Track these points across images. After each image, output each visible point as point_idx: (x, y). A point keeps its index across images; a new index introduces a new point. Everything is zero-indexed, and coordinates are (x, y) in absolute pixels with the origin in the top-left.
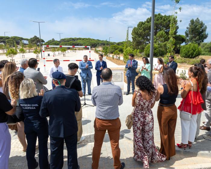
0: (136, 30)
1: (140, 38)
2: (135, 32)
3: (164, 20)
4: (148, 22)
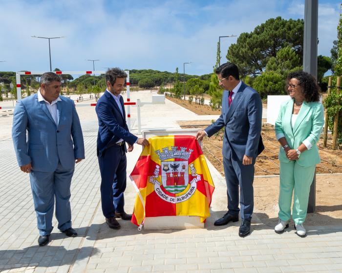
0: (235, 49)
1: (244, 64)
2: (233, 53)
3: (290, 29)
4: (258, 33)
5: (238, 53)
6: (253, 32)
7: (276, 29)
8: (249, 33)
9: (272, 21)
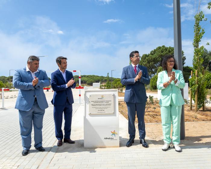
0: (140, 63)
3: (169, 52)
4: (152, 55)
5: (141, 65)
6: (149, 54)
7: (162, 52)
8: (148, 54)
9: (160, 48)
